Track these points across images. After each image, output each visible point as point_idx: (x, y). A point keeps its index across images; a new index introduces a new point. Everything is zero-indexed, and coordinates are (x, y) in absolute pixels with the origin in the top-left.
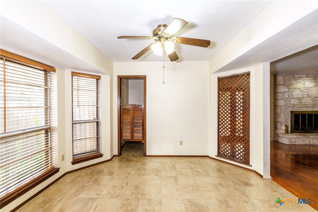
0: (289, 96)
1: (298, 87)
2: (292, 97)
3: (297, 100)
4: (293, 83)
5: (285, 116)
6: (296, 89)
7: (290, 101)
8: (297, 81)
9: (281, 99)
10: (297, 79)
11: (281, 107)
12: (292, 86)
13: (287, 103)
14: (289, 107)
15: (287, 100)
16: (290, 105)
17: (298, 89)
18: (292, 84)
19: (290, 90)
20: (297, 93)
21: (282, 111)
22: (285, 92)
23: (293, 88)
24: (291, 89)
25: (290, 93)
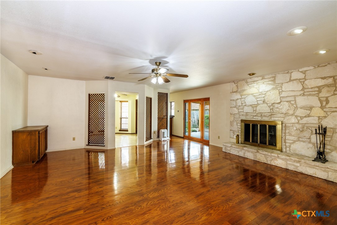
0: (242, 103)
1: (251, 93)
2: (245, 104)
3: (250, 107)
4: (246, 88)
5: (237, 125)
6: (248, 95)
7: (243, 109)
8: (250, 85)
9: (234, 107)
10: (251, 83)
11: (235, 115)
12: (245, 93)
13: (240, 110)
14: (243, 115)
15: (240, 108)
16: (242, 113)
17: (251, 95)
18: (245, 90)
19: (243, 97)
20: (250, 100)
21: (235, 119)
22: (238, 99)
23: (245, 95)
24: (244, 95)
25: (242, 100)
